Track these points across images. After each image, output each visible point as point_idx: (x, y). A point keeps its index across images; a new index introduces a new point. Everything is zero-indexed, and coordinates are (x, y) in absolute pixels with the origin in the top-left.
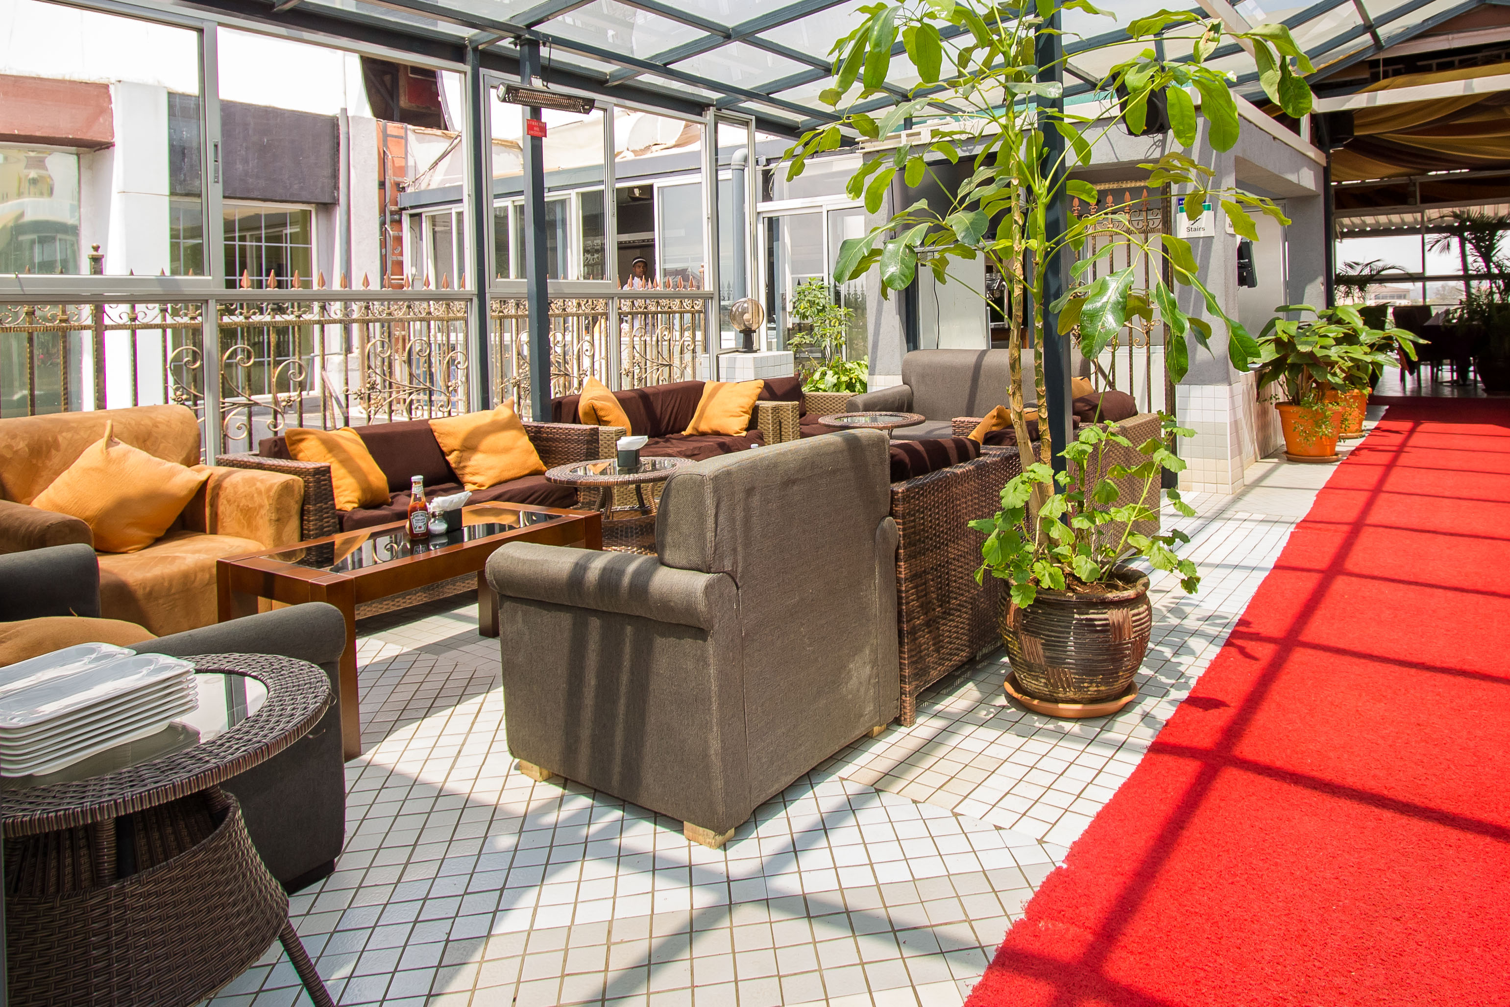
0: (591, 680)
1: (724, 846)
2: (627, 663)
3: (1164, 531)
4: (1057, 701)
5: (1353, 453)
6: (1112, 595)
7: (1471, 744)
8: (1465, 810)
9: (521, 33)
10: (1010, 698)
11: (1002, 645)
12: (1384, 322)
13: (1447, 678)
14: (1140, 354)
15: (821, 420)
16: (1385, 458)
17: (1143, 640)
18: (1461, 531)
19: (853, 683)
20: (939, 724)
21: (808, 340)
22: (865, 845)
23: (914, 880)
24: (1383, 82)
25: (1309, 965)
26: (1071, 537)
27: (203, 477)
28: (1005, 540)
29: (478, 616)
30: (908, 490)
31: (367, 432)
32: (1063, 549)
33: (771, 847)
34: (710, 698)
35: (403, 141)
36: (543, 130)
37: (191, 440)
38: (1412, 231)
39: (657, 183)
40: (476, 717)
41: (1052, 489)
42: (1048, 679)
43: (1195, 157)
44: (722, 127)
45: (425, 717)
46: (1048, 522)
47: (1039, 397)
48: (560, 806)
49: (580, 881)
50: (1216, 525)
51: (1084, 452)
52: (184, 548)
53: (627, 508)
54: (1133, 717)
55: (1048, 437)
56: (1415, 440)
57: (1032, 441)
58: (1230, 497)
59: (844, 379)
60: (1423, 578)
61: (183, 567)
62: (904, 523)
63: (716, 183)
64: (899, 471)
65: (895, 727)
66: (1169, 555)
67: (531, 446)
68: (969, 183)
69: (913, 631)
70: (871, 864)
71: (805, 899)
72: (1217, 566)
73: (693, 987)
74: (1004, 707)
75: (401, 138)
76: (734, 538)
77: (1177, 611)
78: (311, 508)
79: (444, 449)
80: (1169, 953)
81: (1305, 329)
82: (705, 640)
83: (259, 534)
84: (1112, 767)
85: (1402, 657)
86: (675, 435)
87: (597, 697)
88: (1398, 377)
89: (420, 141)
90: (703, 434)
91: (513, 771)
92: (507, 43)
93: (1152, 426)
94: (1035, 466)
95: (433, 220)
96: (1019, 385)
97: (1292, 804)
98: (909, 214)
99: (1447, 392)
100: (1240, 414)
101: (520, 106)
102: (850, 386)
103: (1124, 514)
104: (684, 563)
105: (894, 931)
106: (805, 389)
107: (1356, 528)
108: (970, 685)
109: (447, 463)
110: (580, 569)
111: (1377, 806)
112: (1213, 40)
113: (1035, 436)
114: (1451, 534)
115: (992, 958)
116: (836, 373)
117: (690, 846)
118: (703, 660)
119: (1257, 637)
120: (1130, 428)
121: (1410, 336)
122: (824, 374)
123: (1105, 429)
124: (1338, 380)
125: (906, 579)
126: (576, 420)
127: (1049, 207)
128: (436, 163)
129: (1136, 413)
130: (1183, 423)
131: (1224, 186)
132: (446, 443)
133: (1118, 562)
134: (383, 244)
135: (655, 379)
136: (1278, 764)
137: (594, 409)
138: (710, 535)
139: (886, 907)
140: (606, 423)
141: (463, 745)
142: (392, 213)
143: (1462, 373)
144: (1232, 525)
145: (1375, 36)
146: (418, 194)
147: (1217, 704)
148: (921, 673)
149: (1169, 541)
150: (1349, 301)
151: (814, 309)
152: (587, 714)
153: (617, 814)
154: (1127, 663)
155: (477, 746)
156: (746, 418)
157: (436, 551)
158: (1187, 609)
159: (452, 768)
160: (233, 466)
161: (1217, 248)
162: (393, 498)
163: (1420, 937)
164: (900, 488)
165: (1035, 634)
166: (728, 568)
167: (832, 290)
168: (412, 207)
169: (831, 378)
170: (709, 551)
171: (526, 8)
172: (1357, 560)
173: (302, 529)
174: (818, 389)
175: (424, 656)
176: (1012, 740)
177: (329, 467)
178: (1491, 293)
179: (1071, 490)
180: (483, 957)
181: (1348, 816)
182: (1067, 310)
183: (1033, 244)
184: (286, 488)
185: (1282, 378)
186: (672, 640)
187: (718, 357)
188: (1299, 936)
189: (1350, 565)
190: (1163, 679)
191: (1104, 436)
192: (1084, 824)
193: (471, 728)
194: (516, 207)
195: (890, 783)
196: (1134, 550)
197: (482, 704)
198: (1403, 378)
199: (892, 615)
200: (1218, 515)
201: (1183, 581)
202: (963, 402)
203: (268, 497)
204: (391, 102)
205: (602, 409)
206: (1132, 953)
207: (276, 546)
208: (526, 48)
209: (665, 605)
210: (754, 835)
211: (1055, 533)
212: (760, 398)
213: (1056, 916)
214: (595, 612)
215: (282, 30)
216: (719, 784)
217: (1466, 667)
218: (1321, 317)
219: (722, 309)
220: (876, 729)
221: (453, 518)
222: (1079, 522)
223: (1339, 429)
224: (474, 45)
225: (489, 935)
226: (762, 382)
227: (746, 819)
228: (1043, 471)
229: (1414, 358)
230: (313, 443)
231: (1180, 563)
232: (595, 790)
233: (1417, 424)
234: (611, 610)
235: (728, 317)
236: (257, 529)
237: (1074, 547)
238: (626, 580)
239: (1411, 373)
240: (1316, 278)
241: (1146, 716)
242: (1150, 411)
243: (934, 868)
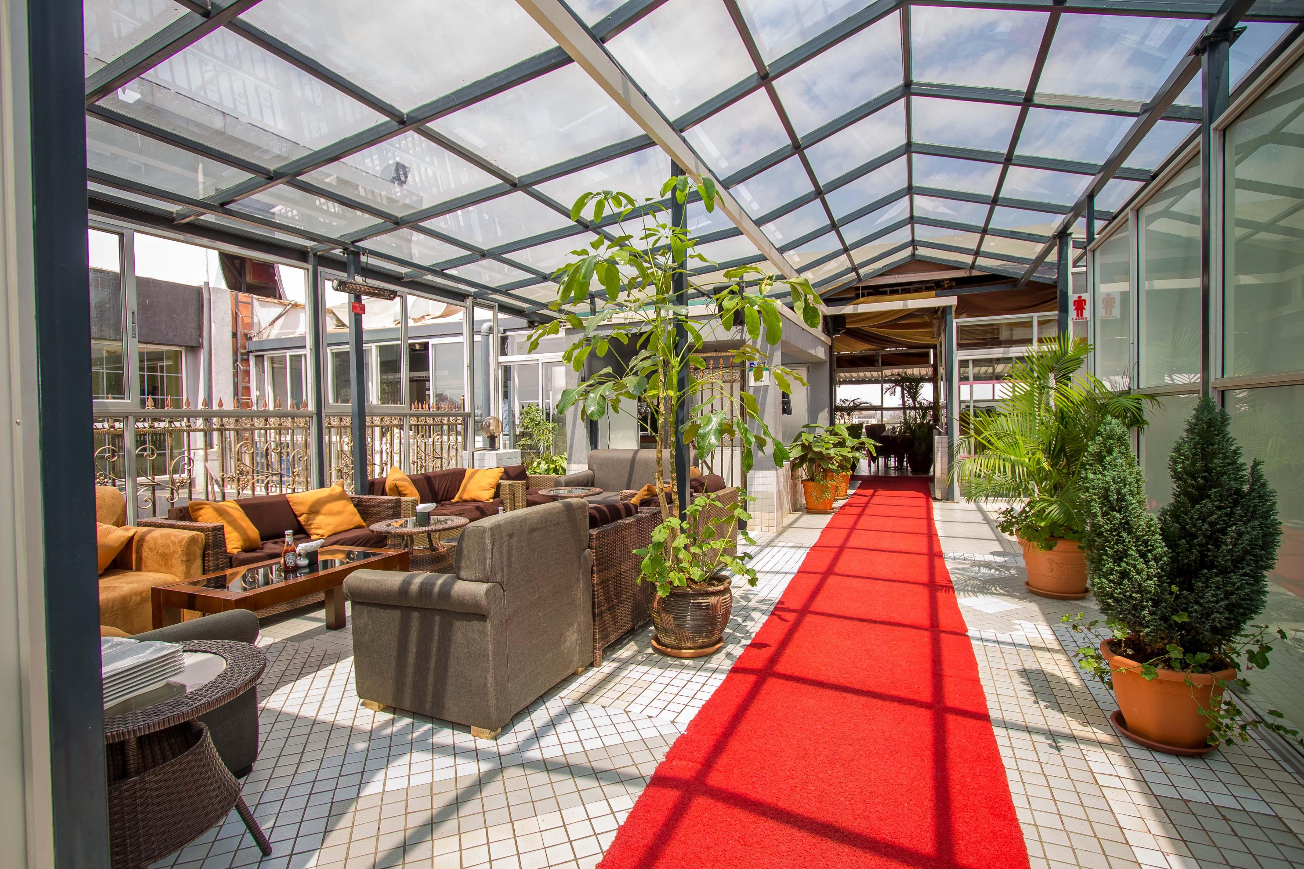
0: (413, 648)
1: (495, 738)
2: (436, 638)
3: (739, 553)
4: (681, 649)
5: (841, 508)
6: (711, 589)
7: (891, 659)
8: (885, 691)
9: (347, 246)
10: (655, 649)
11: (650, 620)
12: (861, 434)
13: (881, 626)
14: (727, 453)
15: (539, 492)
16: (858, 510)
17: (728, 613)
18: (894, 550)
19: (568, 643)
20: (615, 665)
21: (529, 442)
22: (577, 731)
23: (605, 747)
24: (861, 300)
25: (808, 770)
26: (689, 557)
27: (130, 533)
28: (653, 560)
29: (325, 617)
30: (599, 533)
31: (244, 503)
32: (685, 565)
33: (522, 737)
34: (488, 654)
35: (250, 306)
36: (363, 309)
37: (119, 510)
38: (876, 381)
39: (432, 341)
40: (331, 677)
41: (679, 532)
42: (676, 637)
43: (758, 346)
44: (476, 309)
45: (297, 679)
46: (677, 550)
47: (673, 480)
48: (393, 724)
49: (410, 764)
50: (768, 549)
51: (697, 510)
52: (120, 581)
53: (422, 547)
54: (722, 655)
55: (677, 502)
56: (875, 500)
57: (668, 504)
58: (775, 534)
59: (552, 466)
60: (873, 575)
61: (122, 593)
62: (596, 552)
63: (472, 343)
64: (594, 522)
65: (590, 668)
66: (742, 566)
67: (356, 511)
68: (636, 359)
69: (601, 613)
70: (581, 741)
71: (544, 761)
72: (768, 572)
73: (484, 812)
74: (651, 654)
75: (249, 303)
76: (502, 563)
77: (746, 598)
78: (211, 552)
79: (297, 513)
80: (739, 770)
81: (818, 438)
82: (485, 621)
83: (173, 570)
84: (711, 681)
85: (860, 617)
86: (447, 502)
87: (416, 658)
88: (867, 465)
89: (261, 306)
90: (466, 501)
91: (360, 707)
92: (338, 251)
93: (734, 494)
94: (671, 519)
95: (272, 360)
96: (661, 473)
97: (802, 694)
98: (601, 375)
99: (892, 473)
100: (782, 487)
101: (347, 294)
102: (556, 471)
103: (718, 545)
104: (473, 578)
105: (595, 773)
106: (528, 473)
107: (841, 549)
108: (632, 643)
109: (299, 522)
110: (406, 584)
111: (844, 692)
112: (769, 285)
113: (670, 501)
114: (889, 552)
115: (648, 781)
116: (547, 463)
117: (475, 740)
118: (484, 633)
119: (788, 610)
120: (722, 496)
121: (872, 442)
122: (539, 463)
123: (708, 497)
124: (835, 467)
125: (597, 584)
126: (384, 493)
127: (679, 373)
128: (274, 321)
129: (725, 487)
130: (750, 492)
131: (774, 364)
132: (298, 509)
133: (715, 571)
134: (236, 375)
135: (432, 467)
136: (796, 674)
137: (396, 487)
138: (488, 561)
139: (590, 762)
140: (405, 495)
141: (325, 694)
142: (242, 354)
143: (901, 461)
144: (776, 549)
145: (858, 274)
146: (261, 342)
147: (765, 645)
148: (605, 637)
149: (742, 559)
150: (842, 421)
151: (533, 424)
152: (410, 669)
153: (429, 726)
154: (719, 626)
155: (334, 694)
156: (493, 490)
157: (302, 578)
158: (751, 596)
159: (320, 707)
160: (150, 526)
161: (771, 391)
162: (263, 544)
163: (861, 752)
164: (594, 532)
165: (669, 612)
166: (499, 579)
167: (544, 412)
168: (257, 351)
169: (544, 466)
170: (488, 570)
171: (352, 231)
172: (841, 567)
173: (204, 566)
174: (535, 473)
175: (290, 643)
176: (656, 671)
177: (223, 526)
178: (916, 418)
179: (690, 531)
180: (356, 809)
181: (830, 697)
182: (689, 430)
183: (671, 393)
184: (193, 540)
185: (805, 466)
186: (465, 622)
187: (473, 453)
188: (804, 757)
189: (837, 570)
190: (738, 634)
191: (708, 501)
192: (696, 711)
193: (329, 684)
194: (333, 353)
195: (589, 698)
196: (723, 564)
197: (334, 670)
198: (870, 466)
199: (589, 605)
200: (769, 544)
201: (749, 580)
202: (625, 480)
203: (180, 546)
204: (239, 278)
205: (401, 486)
206: (720, 772)
207: (186, 578)
208: (351, 256)
209: (462, 602)
210: (513, 731)
211: (681, 556)
212: (501, 479)
213: (683, 758)
214: (416, 609)
215: (181, 237)
216: (493, 702)
217: (892, 620)
218: (826, 431)
219: (476, 423)
220: (580, 669)
221: (312, 556)
222: (693, 549)
223: (834, 494)
224: (315, 251)
225: (358, 797)
226: (503, 469)
227: (508, 722)
228: (675, 522)
229: (875, 455)
230: (209, 510)
231: (748, 570)
232: (414, 713)
233: (876, 491)
234: (427, 607)
235: (480, 427)
236: (172, 566)
237: (691, 563)
238: (436, 589)
239: (874, 462)
240: (824, 409)
241: (728, 655)
242: (732, 486)
243: (616, 740)
